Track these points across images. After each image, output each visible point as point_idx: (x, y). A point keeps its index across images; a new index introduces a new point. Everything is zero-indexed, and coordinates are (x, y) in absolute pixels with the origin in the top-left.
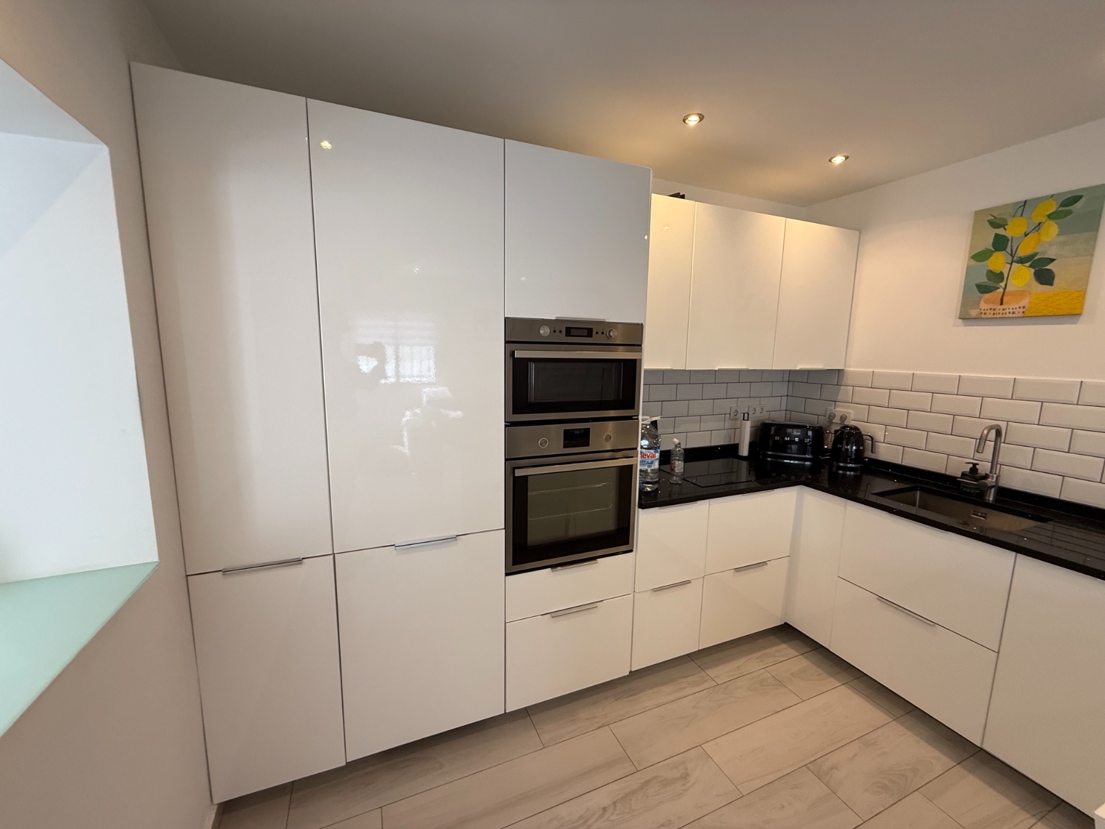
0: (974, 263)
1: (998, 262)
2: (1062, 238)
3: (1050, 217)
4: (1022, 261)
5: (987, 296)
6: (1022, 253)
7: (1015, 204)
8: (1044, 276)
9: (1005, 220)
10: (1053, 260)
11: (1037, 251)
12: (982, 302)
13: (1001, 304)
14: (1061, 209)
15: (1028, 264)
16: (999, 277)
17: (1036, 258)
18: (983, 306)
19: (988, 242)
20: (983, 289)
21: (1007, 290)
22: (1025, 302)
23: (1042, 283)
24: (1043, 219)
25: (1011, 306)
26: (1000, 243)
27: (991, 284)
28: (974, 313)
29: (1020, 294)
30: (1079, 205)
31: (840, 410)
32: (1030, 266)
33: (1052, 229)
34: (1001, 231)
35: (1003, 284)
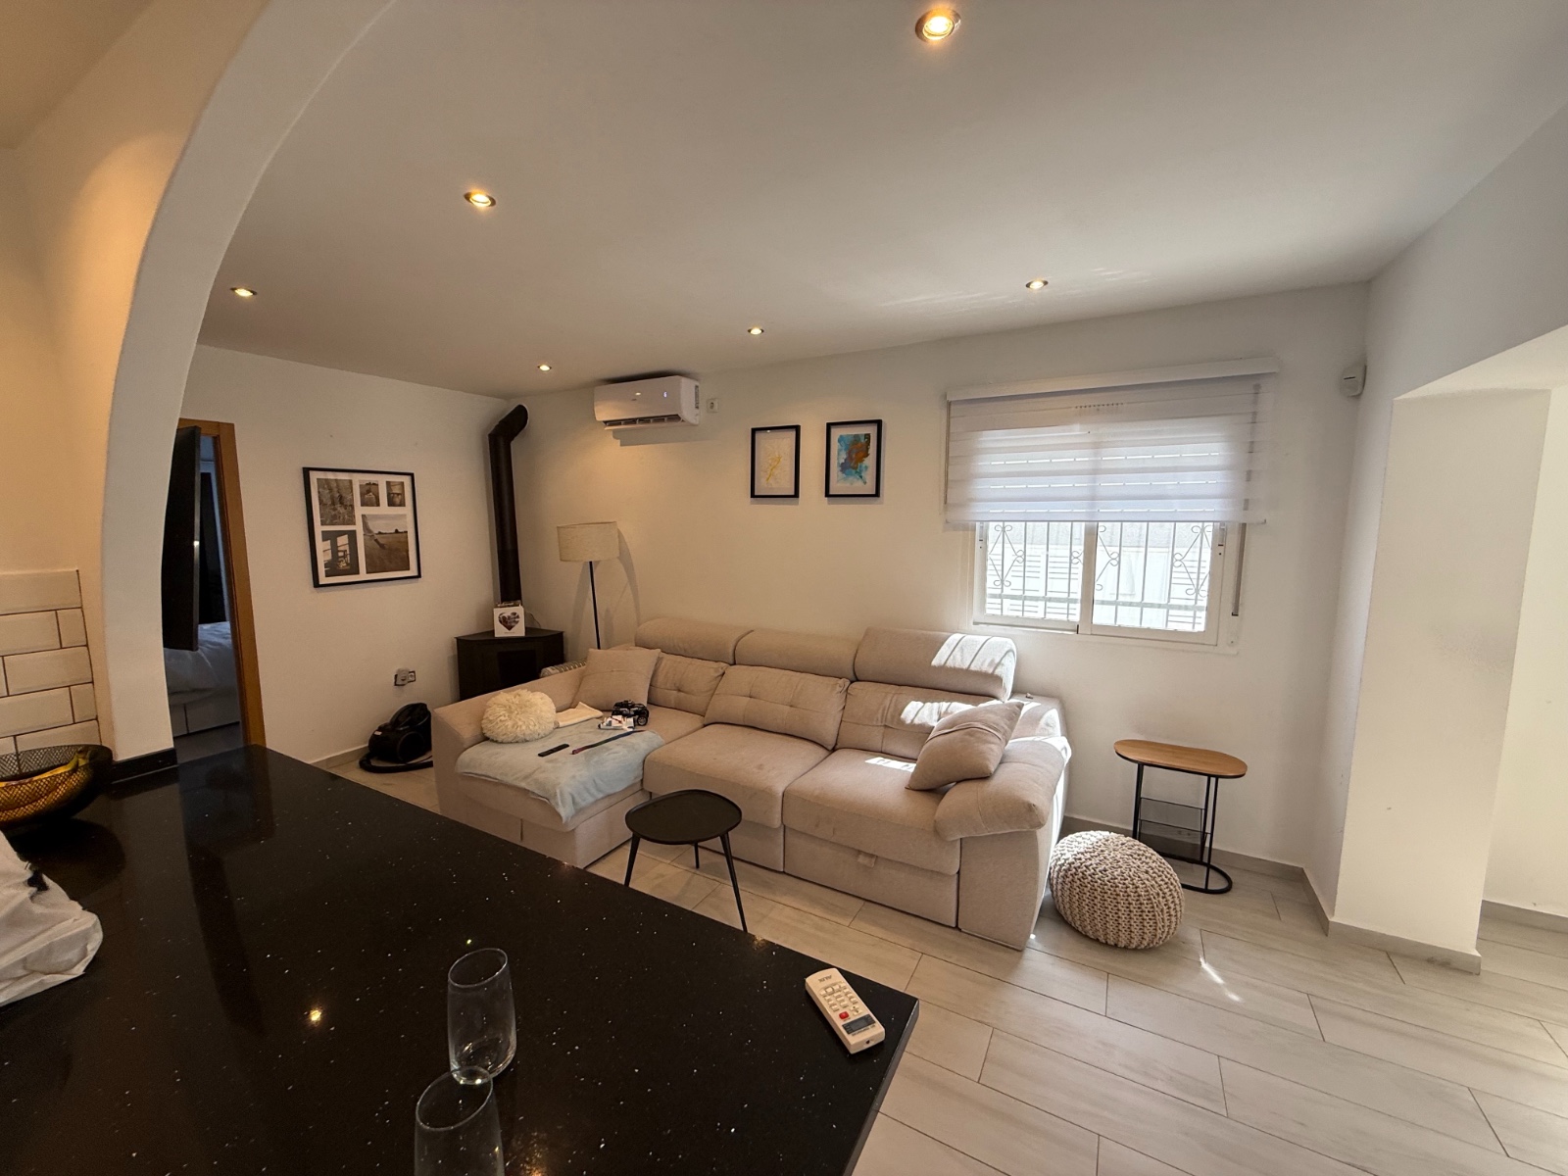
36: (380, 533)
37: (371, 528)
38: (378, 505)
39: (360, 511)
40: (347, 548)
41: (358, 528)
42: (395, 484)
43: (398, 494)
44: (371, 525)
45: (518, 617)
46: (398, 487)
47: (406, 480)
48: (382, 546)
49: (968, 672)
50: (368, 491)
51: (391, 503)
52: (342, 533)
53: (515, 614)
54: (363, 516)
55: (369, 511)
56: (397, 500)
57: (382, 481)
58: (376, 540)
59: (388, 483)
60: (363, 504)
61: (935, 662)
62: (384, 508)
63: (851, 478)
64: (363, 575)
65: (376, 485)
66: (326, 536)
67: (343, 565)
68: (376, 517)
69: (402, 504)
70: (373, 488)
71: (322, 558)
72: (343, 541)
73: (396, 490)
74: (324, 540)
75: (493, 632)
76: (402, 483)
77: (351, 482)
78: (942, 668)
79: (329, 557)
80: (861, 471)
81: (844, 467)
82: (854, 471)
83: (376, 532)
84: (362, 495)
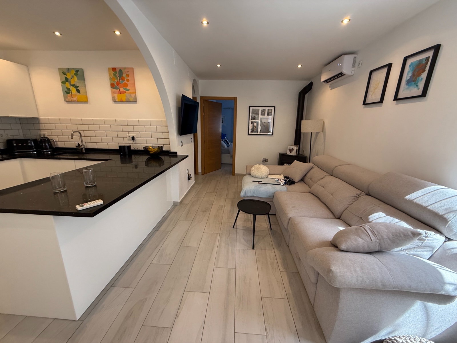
0: (62, 84)
1: (67, 85)
2: (78, 81)
3: (74, 74)
4: (73, 86)
5: (68, 95)
6: (72, 83)
7: (67, 69)
8: (78, 91)
9: (66, 73)
10: (78, 87)
11: (75, 83)
12: (68, 97)
13: (72, 98)
14: (76, 73)
15: (74, 87)
16: (69, 90)
17: (75, 85)
18: (69, 98)
19: (64, 79)
20: (68, 93)
21: (72, 93)
22: (76, 98)
23: (78, 93)
24: (73, 75)
25: (75, 98)
26: (67, 80)
27: (68, 91)
28: (67, 100)
29: (75, 95)
30: (78, 73)
31: (42, 132)
32: (75, 88)
33: (76, 78)
34: (65, 76)
35: (71, 92)
36: (264, 123)
37: (262, 121)
38: (265, 115)
39: (260, 116)
40: (256, 126)
41: (259, 122)
42: (270, 109)
43: (270, 112)
45: (293, 149)
46: (271, 110)
47: (273, 108)
48: (264, 126)
49: (424, 209)
50: (263, 112)
51: (268, 115)
52: (255, 122)
53: (293, 148)
54: (261, 118)
55: (262, 117)
56: (270, 114)
57: (266, 109)
58: (263, 124)
59: (268, 109)
60: (261, 115)
61: (408, 197)
62: (266, 116)
63: (411, 88)
64: (259, 133)
65: (265, 110)
66: (252, 123)
67: (255, 130)
68: (264, 118)
70: (264, 111)
71: (251, 128)
72: (255, 124)
73: (270, 111)
74: (251, 124)
75: (287, 153)
76: (272, 110)
77: (259, 109)
78: (411, 202)
79: (252, 128)
80: (418, 82)
81: (408, 82)
82: (413, 83)
83: (263, 122)
84: (261, 113)
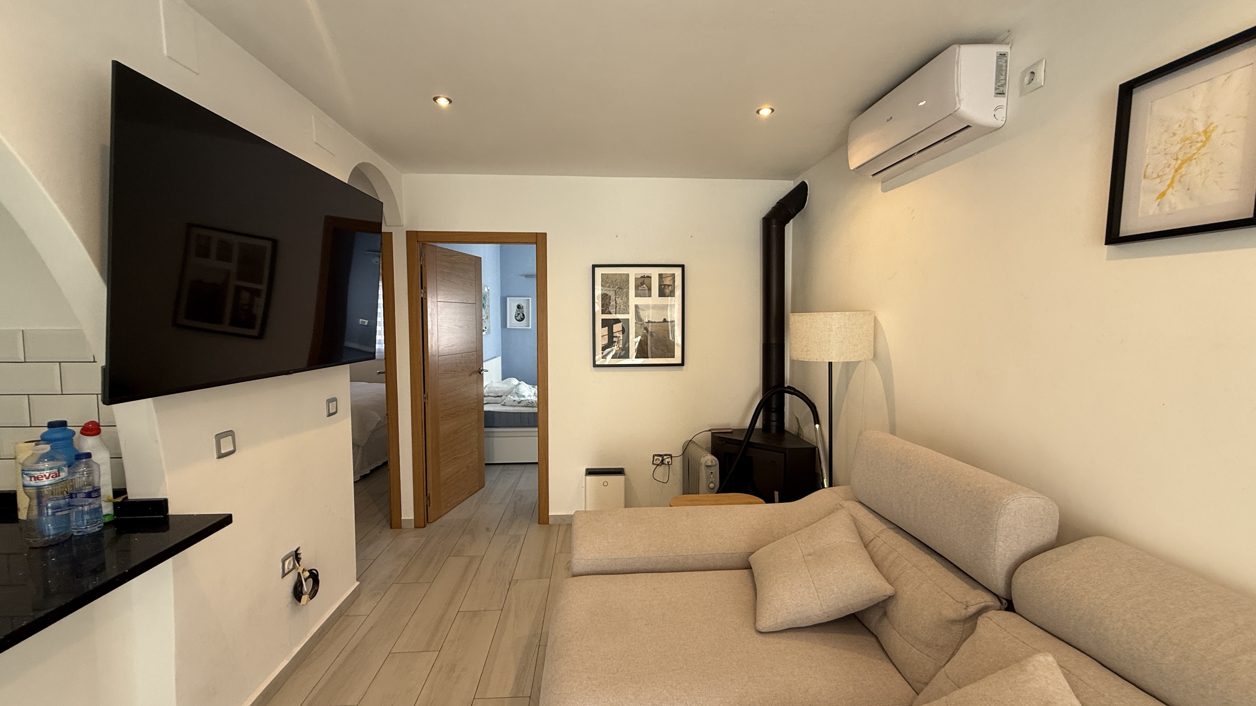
36: (650, 322)
37: (642, 317)
38: (650, 296)
39: (634, 301)
40: (621, 334)
41: (631, 316)
42: (667, 276)
43: (669, 286)
44: (642, 314)
46: (669, 278)
47: (678, 272)
48: (650, 334)
50: (642, 284)
51: (662, 294)
52: (617, 321)
54: (637, 307)
55: (639, 301)
56: (667, 291)
57: (654, 273)
58: (646, 328)
59: (661, 276)
60: (637, 295)
62: (655, 300)
64: (632, 360)
65: (649, 277)
66: (605, 323)
67: (616, 349)
68: (647, 307)
69: (672, 294)
70: (646, 280)
71: (601, 340)
73: (667, 281)
74: (603, 326)
76: (674, 276)
77: (628, 275)
79: (606, 341)
83: (647, 321)
84: (637, 287)
